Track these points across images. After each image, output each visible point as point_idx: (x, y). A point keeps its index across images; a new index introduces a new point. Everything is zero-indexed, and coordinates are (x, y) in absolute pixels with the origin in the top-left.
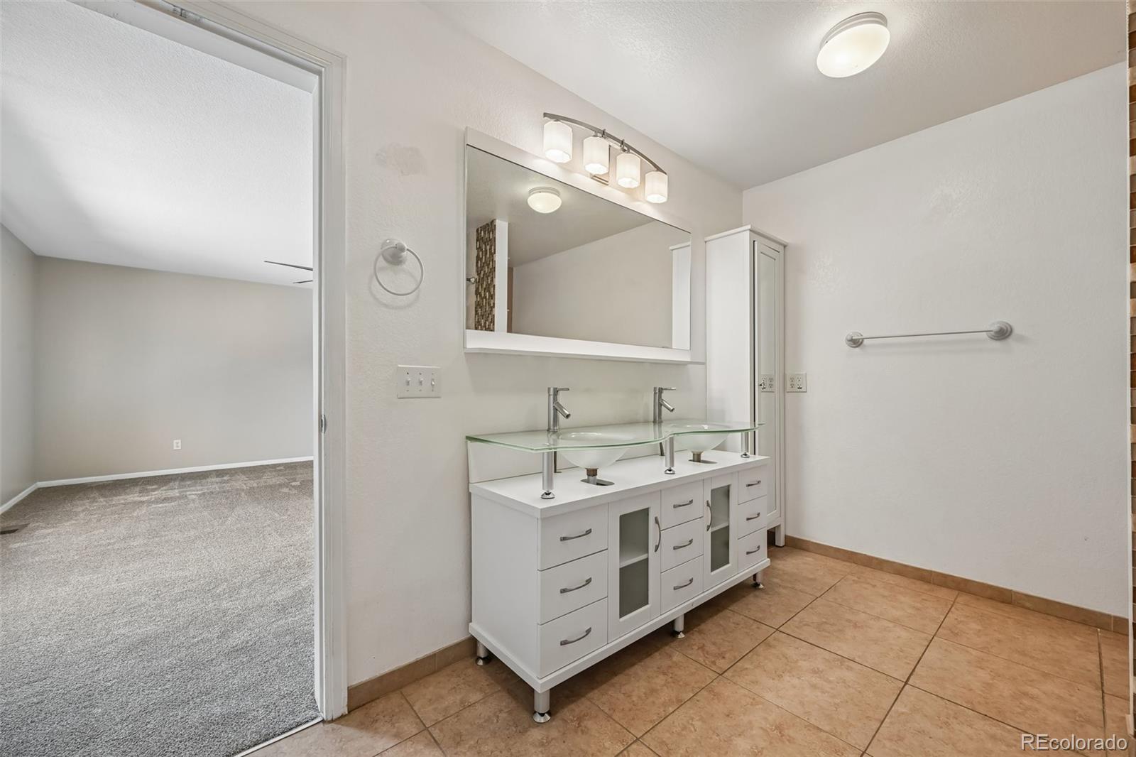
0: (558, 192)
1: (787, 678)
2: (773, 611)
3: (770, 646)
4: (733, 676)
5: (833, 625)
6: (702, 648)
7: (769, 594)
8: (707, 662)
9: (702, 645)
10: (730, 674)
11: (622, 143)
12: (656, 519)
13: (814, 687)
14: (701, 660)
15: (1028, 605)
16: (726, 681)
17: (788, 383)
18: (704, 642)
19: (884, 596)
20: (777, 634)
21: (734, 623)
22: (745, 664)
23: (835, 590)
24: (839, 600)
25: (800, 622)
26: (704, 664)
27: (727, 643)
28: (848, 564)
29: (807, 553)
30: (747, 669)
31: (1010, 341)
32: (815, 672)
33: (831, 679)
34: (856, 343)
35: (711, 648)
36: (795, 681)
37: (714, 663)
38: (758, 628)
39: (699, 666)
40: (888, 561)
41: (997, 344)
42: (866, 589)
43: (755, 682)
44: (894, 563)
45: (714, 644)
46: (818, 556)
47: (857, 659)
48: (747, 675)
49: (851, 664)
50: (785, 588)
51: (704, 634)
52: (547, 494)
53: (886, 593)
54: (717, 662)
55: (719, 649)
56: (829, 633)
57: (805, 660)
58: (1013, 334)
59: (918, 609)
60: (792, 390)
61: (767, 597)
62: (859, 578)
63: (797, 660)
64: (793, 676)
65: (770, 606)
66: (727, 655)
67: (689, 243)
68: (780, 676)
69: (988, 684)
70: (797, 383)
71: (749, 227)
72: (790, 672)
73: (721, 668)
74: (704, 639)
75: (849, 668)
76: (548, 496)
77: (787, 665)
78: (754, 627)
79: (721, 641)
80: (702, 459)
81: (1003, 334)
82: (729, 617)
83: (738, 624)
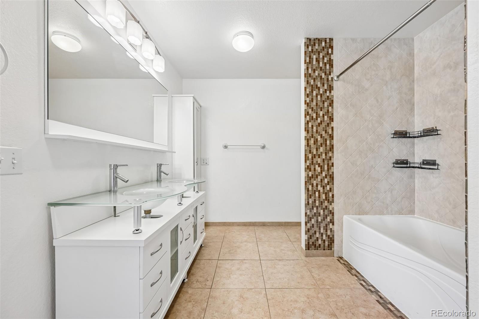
0: (80, 41)
1: (232, 277)
2: (213, 253)
3: (220, 267)
4: (215, 286)
5: (232, 250)
6: (197, 281)
7: (207, 247)
8: (203, 286)
9: (196, 280)
10: (214, 286)
11: (146, 33)
12: (181, 228)
13: (241, 275)
14: (200, 286)
15: (269, 225)
16: (214, 290)
17: (202, 161)
18: (196, 278)
19: (239, 234)
20: (219, 261)
21: (202, 264)
22: (216, 279)
23: (225, 237)
24: (229, 241)
25: (223, 253)
26: (202, 287)
27: (205, 274)
28: (224, 227)
29: (210, 227)
30: (218, 280)
31: (265, 149)
32: (238, 269)
33: (243, 269)
34: (226, 147)
35: (201, 279)
36: (235, 276)
37: (206, 285)
38: (212, 262)
39: (201, 289)
40: (235, 222)
41: (262, 150)
42: (233, 234)
43: (224, 284)
44: (237, 222)
45: (201, 277)
46: (213, 227)
47: (246, 259)
48: (220, 283)
49: (245, 261)
50: (211, 242)
51: (194, 275)
52: (137, 230)
53: (239, 233)
54: (207, 283)
55: (204, 278)
56: (233, 253)
57: (233, 267)
58: (265, 148)
59: (249, 235)
60: (204, 164)
61: (207, 249)
62: (229, 231)
63: (231, 268)
64: (233, 274)
65: (210, 252)
66: (208, 279)
67: (167, 95)
68: (230, 277)
69: (275, 251)
70: (205, 161)
71: (193, 95)
72: (232, 274)
73: (209, 286)
74: (195, 277)
75: (245, 263)
76: (138, 232)
77: (229, 271)
78: (210, 262)
79: (202, 274)
80: (184, 196)
81: (264, 147)
82: (200, 263)
83: (204, 264)
